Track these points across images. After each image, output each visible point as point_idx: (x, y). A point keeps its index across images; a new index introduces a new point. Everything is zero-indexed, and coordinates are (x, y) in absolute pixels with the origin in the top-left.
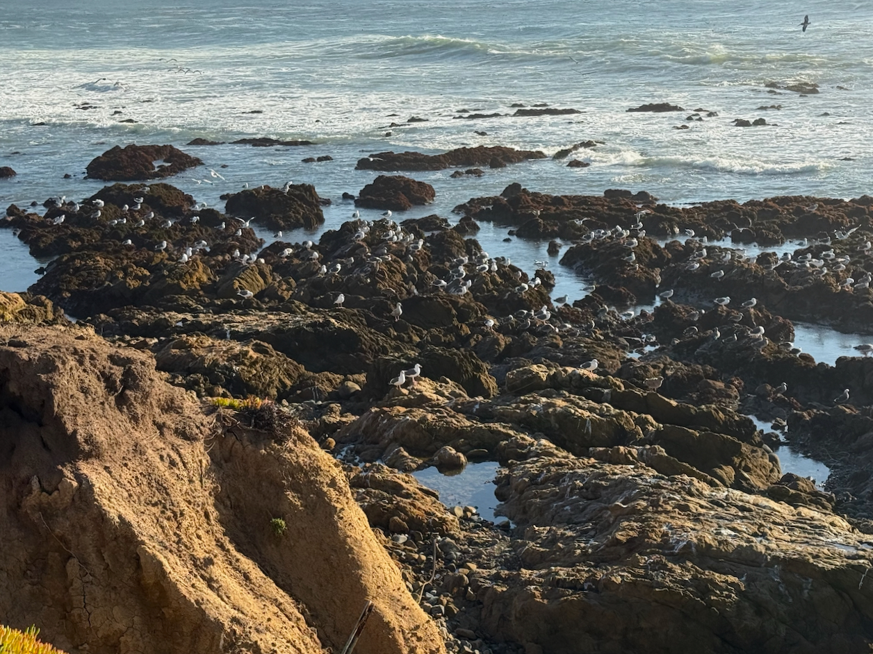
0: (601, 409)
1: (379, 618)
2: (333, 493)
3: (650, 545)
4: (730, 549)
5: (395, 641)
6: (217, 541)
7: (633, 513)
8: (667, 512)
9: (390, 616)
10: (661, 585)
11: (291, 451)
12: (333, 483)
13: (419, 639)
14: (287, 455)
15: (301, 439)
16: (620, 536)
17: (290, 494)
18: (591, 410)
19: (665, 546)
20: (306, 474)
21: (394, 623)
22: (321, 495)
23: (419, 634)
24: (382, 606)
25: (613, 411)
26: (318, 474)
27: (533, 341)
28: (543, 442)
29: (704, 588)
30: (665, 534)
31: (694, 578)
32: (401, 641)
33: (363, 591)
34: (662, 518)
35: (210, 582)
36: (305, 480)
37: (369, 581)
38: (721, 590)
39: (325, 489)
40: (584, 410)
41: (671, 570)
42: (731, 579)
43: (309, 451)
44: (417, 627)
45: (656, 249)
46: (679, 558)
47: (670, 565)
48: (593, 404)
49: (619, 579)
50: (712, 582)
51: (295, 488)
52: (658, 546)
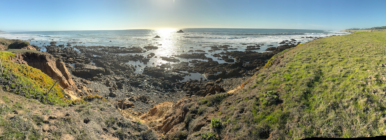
38: (88, 71)
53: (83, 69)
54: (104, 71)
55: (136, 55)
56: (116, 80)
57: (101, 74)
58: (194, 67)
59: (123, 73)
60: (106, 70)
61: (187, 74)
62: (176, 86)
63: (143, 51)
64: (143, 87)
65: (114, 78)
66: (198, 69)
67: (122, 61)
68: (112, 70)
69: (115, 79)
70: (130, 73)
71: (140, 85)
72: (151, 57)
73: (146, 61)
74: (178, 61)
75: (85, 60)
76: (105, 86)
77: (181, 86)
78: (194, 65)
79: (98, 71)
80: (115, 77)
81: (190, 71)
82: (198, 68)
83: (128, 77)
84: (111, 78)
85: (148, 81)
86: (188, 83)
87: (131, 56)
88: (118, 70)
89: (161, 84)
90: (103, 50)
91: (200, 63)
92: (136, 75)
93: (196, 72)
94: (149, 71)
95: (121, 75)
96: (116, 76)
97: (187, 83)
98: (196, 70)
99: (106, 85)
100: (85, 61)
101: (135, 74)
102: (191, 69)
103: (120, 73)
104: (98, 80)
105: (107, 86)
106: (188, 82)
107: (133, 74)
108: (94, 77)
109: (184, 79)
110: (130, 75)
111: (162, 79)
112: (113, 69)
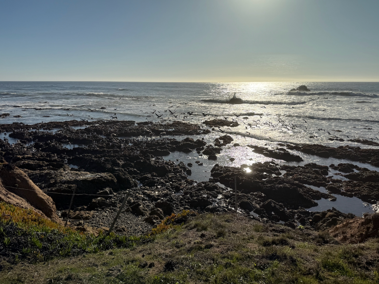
0: (35, 162)
1: (41, 198)
2: (26, 178)
3: (58, 183)
4: (73, 180)
5: (45, 201)
6: (5, 190)
7: (52, 178)
8: (59, 177)
9: (43, 197)
10: (62, 189)
11: (16, 171)
12: (25, 176)
13: (49, 200)
14: (15, 172)
15: (17, 169)
16: (51, 182)
17: (18, 180)
18: (33, 162)
19: (61, 182)
20: (20, 175)
21: (44, 198)
22: (24, 178)
23: (49, 199)
24: (41, 196)
25: (38, 162)
26: (22, 175)
27: (11, 152)
28: (25, 169)
29: (70, 187)
30: (60, 180)
31: (68, 186)
32: (46, 201)
33: (37, 194)
34: (58, 178)
35: (9, 198)
36: (20, 176)
37: (37, 192)
38: (73, 187)
39: (24, 177)
40: (31, 162)
41: (63, 186)
42: (74, 185)
43: (19, 171)
44: (48, 198)
45: (29, 133)
46: (64, 183)
47: (63, 185)
48: (33, 161)
49: (54, 189)
50: (71, 186)
51: (18, 178)
52: (59, 182)
53: (56, 183)
54: (116, 180)
55: (187, 140)
56: (152, 198)
57: (107, 190)
58: (345, 181)
59: (162, 180)
60: (118, 177)
61: (326, 197)
62: (296, 216)
63: (202, 131)
64: (218, 211)
65: (144, 194)
66: (357, 188)
67: (151, 153)
68: (134, 178)
69: (148, 196)
70: (180, 180)
71: (211, 207)
72: (224, 144)
73: (212, 153)
74: (298, 159)
75: (47, 161)
76: (131, 214)
77: (311, 220)
78: (346, 176)
79: (97, 184)
80: (146, 191)
81: (335, 190)
82: (359, 186)
83: (177, 190)
84: (137, 194)
85: (226, 197)
86: (331, 216)
87: (175, 142)
88: (149, 175)
89: (258, 206)
90: (87, 131)
91: (365, 175)
92: (195, 184)
93: (351, 196)
94: (224, 175)
95: (159, 187)
96: (147, 189)
97: (327, 216)
98: (352, 191)
99: (133, 214)
100: (46, 163)
101: (191, 182)
102: (336, 185)
103: (155, 182)
104: (108, 206)
105: (137, 215)
106: (329, 213)
107: (187, 181)
108: (94, 201)
109: (316, 205)
110: (180, 184)
111: (260, 197)
112: (135, 173)
